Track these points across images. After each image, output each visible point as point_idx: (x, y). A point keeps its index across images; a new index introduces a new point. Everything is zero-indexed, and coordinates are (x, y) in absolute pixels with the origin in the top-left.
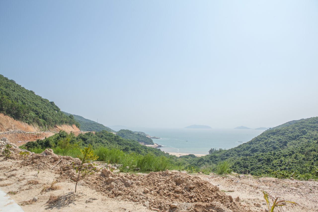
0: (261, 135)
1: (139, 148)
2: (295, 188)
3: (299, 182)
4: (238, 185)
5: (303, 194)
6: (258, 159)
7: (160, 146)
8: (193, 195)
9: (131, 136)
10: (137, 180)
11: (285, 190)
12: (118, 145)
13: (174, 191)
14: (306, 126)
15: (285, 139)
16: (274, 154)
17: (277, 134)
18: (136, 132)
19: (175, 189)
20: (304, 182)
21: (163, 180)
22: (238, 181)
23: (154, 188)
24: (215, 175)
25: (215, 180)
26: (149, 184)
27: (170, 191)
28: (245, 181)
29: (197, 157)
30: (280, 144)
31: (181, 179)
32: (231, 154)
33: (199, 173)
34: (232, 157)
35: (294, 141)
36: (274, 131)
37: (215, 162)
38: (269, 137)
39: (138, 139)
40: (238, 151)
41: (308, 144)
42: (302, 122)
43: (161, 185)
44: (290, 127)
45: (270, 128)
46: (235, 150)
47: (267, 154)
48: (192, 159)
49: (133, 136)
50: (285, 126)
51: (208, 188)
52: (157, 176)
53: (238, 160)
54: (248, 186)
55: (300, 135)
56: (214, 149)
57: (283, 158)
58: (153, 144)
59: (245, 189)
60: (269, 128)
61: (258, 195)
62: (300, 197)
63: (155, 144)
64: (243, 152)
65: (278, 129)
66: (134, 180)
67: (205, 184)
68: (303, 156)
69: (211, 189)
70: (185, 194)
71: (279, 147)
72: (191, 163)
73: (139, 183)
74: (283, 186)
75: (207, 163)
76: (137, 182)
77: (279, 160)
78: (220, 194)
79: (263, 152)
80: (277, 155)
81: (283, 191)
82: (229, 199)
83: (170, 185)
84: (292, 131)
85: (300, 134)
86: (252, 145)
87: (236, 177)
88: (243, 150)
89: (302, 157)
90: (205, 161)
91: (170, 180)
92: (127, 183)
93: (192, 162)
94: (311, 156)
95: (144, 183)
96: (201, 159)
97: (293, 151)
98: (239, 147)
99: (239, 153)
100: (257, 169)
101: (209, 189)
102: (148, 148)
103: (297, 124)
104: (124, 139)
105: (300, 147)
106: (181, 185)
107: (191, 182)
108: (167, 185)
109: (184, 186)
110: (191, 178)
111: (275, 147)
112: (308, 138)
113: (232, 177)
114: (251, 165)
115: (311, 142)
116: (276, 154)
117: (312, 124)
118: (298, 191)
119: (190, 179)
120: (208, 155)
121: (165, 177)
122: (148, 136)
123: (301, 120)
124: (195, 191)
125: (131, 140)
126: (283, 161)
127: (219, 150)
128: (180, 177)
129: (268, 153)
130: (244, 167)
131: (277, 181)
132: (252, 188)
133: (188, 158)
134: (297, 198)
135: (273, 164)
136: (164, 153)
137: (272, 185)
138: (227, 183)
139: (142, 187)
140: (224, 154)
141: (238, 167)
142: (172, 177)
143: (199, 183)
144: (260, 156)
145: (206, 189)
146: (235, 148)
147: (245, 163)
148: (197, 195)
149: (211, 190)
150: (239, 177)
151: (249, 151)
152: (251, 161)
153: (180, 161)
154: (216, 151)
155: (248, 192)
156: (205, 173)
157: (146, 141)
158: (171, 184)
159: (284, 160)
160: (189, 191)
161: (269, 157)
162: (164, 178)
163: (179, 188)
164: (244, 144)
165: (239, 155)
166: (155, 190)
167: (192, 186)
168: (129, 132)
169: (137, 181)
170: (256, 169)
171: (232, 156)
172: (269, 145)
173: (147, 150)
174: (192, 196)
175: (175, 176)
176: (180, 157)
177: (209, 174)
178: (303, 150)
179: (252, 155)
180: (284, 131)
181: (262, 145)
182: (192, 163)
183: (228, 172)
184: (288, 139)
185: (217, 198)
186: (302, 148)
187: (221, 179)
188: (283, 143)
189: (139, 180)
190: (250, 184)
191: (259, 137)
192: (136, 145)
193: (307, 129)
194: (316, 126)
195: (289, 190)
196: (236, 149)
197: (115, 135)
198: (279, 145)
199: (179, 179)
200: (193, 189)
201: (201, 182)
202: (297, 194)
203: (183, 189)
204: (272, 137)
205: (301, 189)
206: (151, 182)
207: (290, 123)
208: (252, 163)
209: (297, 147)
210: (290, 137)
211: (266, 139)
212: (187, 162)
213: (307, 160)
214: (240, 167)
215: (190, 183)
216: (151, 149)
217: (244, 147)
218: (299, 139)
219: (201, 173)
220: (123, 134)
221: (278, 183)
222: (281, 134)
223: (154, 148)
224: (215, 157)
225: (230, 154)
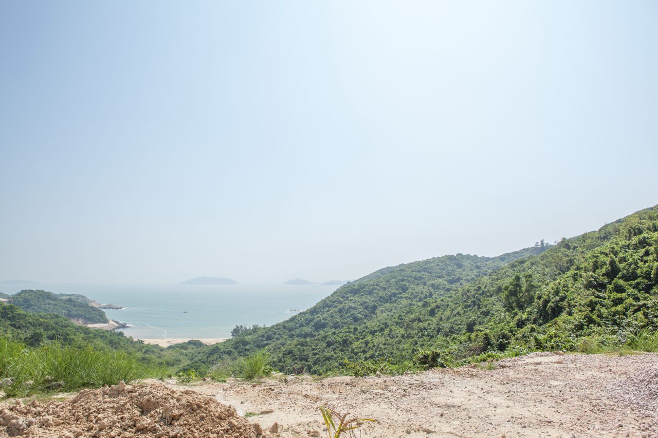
0: (332, 295)
1: (69, 332)
2: (381, 391)
3: (390, 379)
4: (281, 398)
5: (392, 400)
6: (327, 343)
7: (124, 326)
8: (176, 431)
9: (50, 304)
10: (43, 414)
11: (364, 396)
12: (13, 328)
13: (133, 430)
14: (408, 277)
15: (373, 301)
16: (356, 329)
17: (360, 293)
18: (63, 295)
19: (138, 425)
20: (397, 379)
21: (111, 405)
22: (282, 391)
23: (86, 429)
24: (239, 381)
25: (238, 392)
26: (74, 421)
27: (125, 430)
28: (296, 388)
29: (206, 345)
30: (365, 311)
31: (153, 400)
32: (277, 336)
33: (204, 380)
34: (279, 342)
35: (387, 305)
36: (356, 287)
37: (243, 353)
38: (347, 298)
39: (69, 311)
40: (289, 327)
41: (409, 308)
42: (401, 270)
43: (104, 418)
44: (381, 279)
45: (349, 282)
46: (284, 327)
47: (343, 331)
48: (195, 349)
49: (56, 305)
50: (374, 278)
51: (211, 413)
52: (97, 398)
53: (289, 347)
54: (301, 397)
55: (398, 294)
56: (241, 326)
57: (369, 337)
58: (106, 321)
59: (294, 405)
60: (347, 282)
61: (316, 413)
62: (386, 407)
63: (111, 322)
64: (298, 330)
65: (362, 283)
66: (35, 414)
67: (206, 404)
68: (402, 331)
69: (217, 414)
70: (161, 433)
71: (363, 317)
72: (192, 359)
73: (48, 420)
74: (362, 391)
75: (228, 357)
76: (43, 419)
77: (362, 341)
78: (236, 423)
79: (336, 327)
80: (359, 333)
81: (361, 399)
82: (254, 430)
83: (126, 415)
84: (385, 286)
85: (397, 292)
86: (316, 316)
87: (279, 381)
88: (300, 326)
89: (399, 332)
90: (224, 352)
91: (128, 404)
92: (14, 425)
93: (196, 356)
94: (413, 329)
95: (61, 419)
96: (214, 349)
97: (386, 323)
98: (292, 319)
99: (292, 332)
100: (324, 361)
101: (214, 414)
102: (93, 332)
103: (393, 274)
104: (30, 313)
105: (397, 315)
106: (152, 412)
107: (174, 404)
108: (119, 417)
109: (160, 413)
110: (176, 396)
111: (356, 317)
112: (410, 298)
113: (272, 382)
114: (314, 354)
115: (414, 305)
116: (359, 330)
117: (417, 274)
118: (386, 396)
119: (173, 398)
120: (229, 340)
121: (115, 399)
122: (93, 304)
123: (400, 265)
124: (182, 423)
125: (50, 315)
126: (369, 342)
127: (251, 329)
128: (151, 395)
129: (345, 329)
130: (301, 360)
131: (352, 382)
132: (308, 400)
133: (186, 348)
134: (383, 410)
135: (353, 350)
136: (132, 342)
137: (344, 391)
138: (261, 395)
139: (55, 431)
140: (263, 336)
141: (289, 360)
142: (132, 398)
143: (192, 405)
144: (329, 335)
145: (207, 416)
146: (285, 322)
147: (303, 350)
148: (186, 430)
149: (217, 417)
150: (286, 381)
151: (310, 326)
152: (313, 347)
153: (168, 356)
154: (246, 330)
155: (300, 409)
156: (216, 378)
157: (88, 316)
158: (129, 412)
159: (372, 340)
160: (171, 424)
161: (345, 337)
162: (114, 402)
163: (146, 421)
164: (301, 313)
165: (292, 336)
166: (90, 433)
167: (176, 412)
168: (45, 296)
169: (45, 415)
170: (322, 363)
171: (278, 339)
172: (346, 313)
173: (91, 335)
174: (176, 436)
175: (139, 395)
176: (170, 347)
177: (225, 381)
178: (401, 319)
179: (315, 336)
180: (372, 287)
181: (334, 314)
182: (196, 359)
183: (264, 372)
184: (379, 302)
185: (231, 431)
186: (400, 316)
187: (249, 389)
188: (370, 308)
189: (51, 412)
190: (304, 393)
191: (329, 300)
192: (62, 326)
193: (409, 282)
194: (422, 276)
195: (371, 397)
196: (286, 324)
197: (5, 304)
198: (362, 313)
199: (148, 401)
200: (178, 420)
201: (196, 401)
202: (383, 401)
203: (155, 422)
204: (352, 298)
205: (390, 391)
206: (80, 414)
207: (382, 271)
208: (315, 349)
209: (392, 316)
210: (381, 297)
211: (341, 302)
212: (184, 356)
213: (408, 337)
214: (293, 360)
215: (172, 405)
216: (100, 334)
217: (301, 319)
218: (396, 300)
219: (208, 379)
220: (29, 302)
221: (354, 384)
222: (367, 293)
223: (107, 331)
224: (245, 343)
225: (275, 334)
